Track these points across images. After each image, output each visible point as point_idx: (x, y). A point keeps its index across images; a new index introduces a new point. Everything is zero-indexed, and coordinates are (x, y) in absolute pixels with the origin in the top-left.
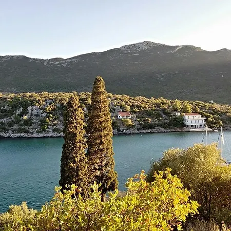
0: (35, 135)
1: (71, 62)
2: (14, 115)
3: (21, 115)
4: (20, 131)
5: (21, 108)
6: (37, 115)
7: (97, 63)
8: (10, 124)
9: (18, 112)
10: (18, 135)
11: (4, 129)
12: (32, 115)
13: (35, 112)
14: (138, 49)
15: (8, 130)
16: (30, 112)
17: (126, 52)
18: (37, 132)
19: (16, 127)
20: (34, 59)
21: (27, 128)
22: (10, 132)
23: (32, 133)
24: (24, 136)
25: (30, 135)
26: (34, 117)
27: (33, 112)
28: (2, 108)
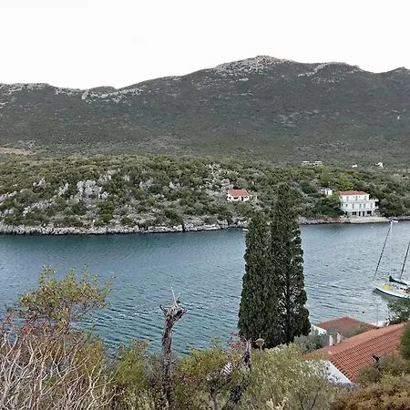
0: (93, 230)
1: (129, 94)
2: (55, 196)
3: (67, 196)
4: (67, 223)
5: (67, 185)
6: (93, 197)
7: (175, 95)
8: (50, 212)
9: (62, 191)
10: (65, 229)
11: (41, 219)
12: (84, 196)
13: (89, 191)
14: (246, 70)
15: (47, 222)
16: (81, 190)
17: (224, 75)
18: (96, 225)
19: (59, 216)
20: (64, 90)
21: (78, 218)
22: (52, 225)
23: (88, 227)
24: (75, 232)
25: (85, 231)
26: (88, 199)
27: (86, 191)
28: (34, 184)
